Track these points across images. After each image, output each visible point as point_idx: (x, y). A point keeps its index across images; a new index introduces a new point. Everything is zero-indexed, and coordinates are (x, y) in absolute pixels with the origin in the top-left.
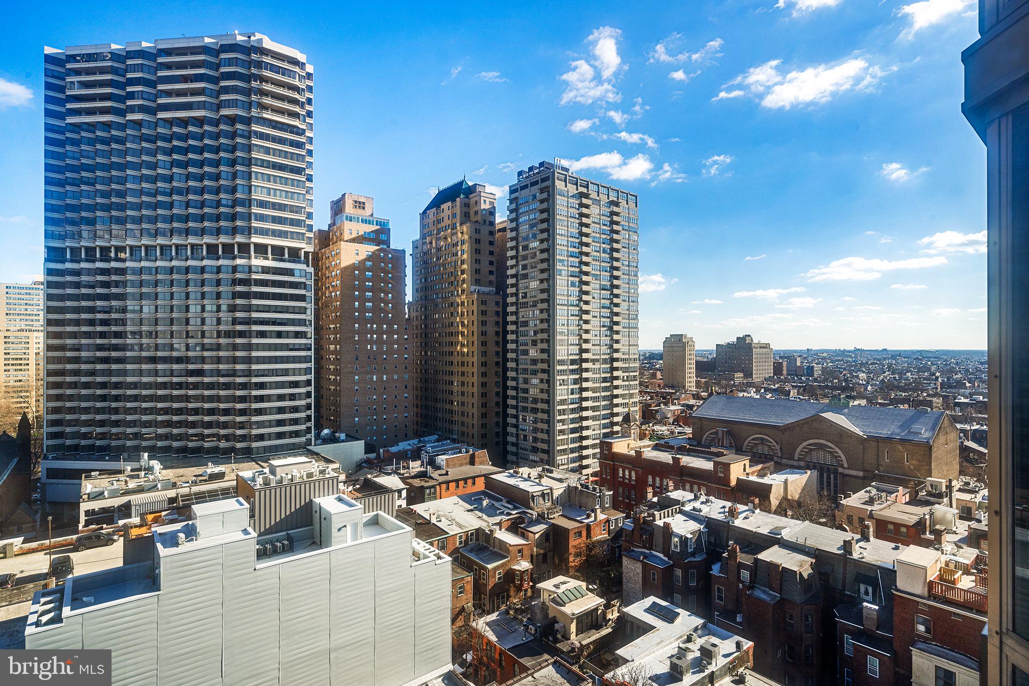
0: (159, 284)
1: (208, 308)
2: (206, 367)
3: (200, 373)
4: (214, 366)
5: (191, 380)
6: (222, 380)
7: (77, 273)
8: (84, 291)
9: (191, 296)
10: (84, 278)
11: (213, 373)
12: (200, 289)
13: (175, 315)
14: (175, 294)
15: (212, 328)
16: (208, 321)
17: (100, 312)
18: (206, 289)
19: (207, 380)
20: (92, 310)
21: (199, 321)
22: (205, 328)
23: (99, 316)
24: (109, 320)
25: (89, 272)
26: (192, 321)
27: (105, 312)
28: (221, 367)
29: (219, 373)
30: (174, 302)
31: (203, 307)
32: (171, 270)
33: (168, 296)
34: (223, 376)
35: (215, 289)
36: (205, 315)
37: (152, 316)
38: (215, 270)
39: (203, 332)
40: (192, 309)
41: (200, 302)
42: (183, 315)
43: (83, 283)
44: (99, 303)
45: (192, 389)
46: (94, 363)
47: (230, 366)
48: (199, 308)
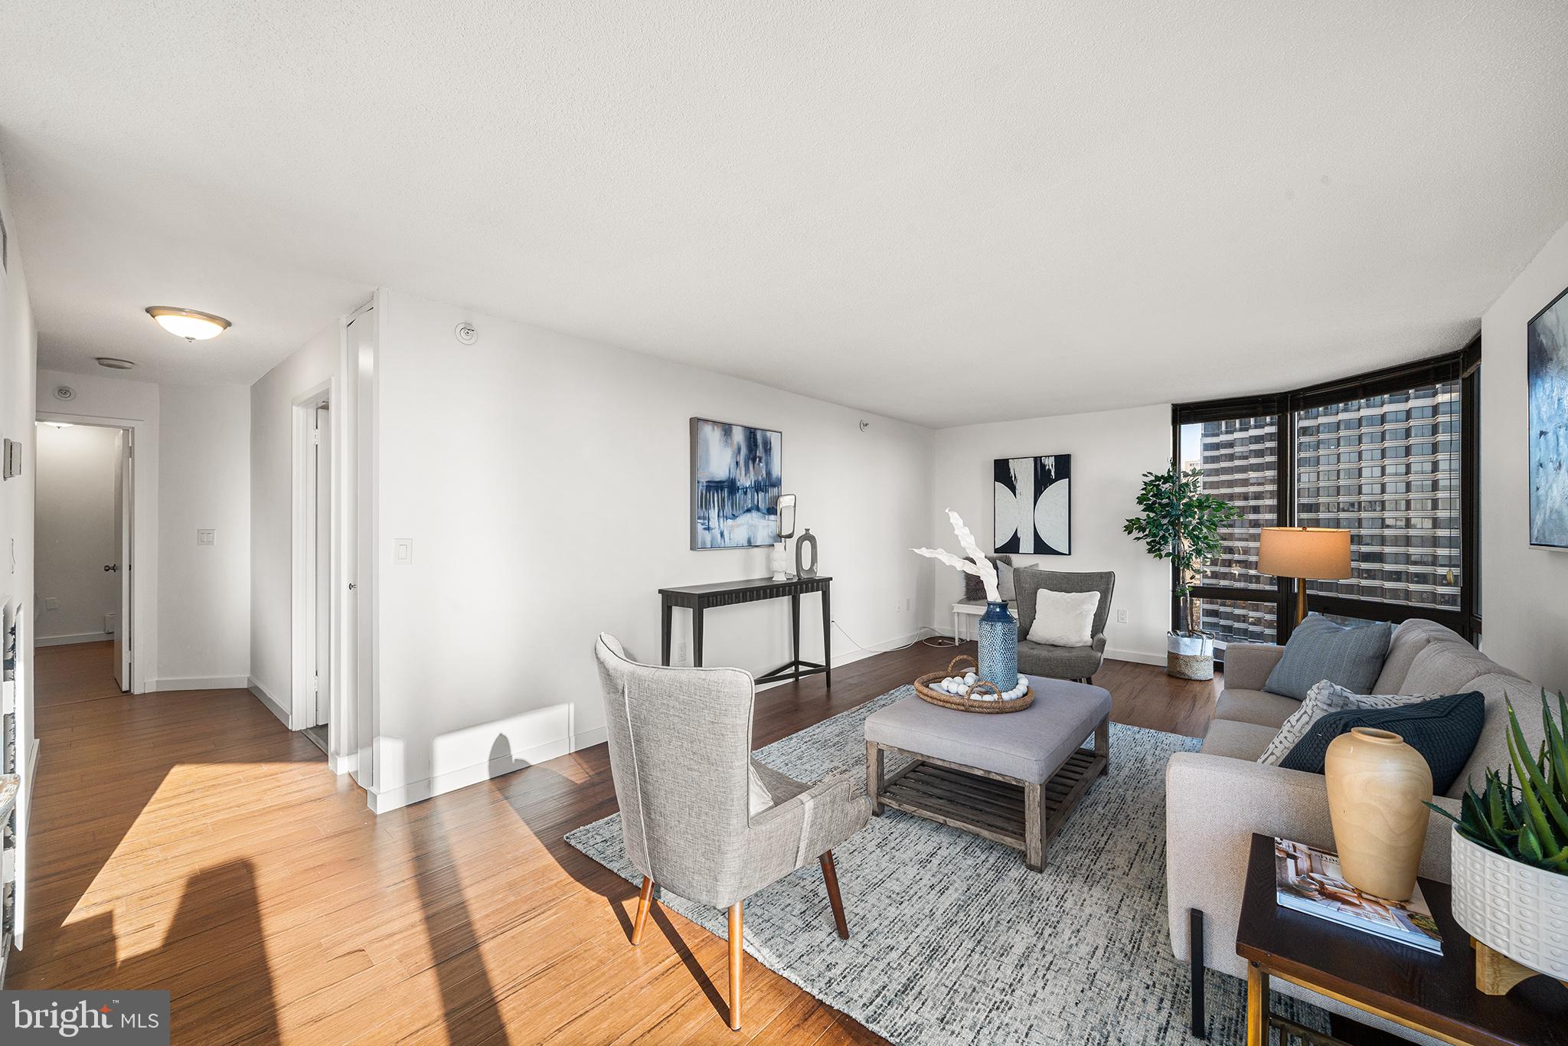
0: (1321, 446)
1: (1389, 470)
2: (1387, 550)
3: (1379, 557)
4: (1401, 550)
5: (1364, 566)
6: (1413, 569)
7: (1231, 445)
8: (1237, 463)
9: (1364, 457)
10: (1238, 449)
11: (1396, 558)
12: (1378, 446)
13: (1342, 483)
14: (1341, 455)
15: (1397, 497)
16: (1389, 488)
17: (1253, 484)
18: (1387, 444)
19: (1388, 567)
20: (1245, 483)
21: (1377, 489)
22: (1386, 497)
23: (1252, 489)
24: (1263, 492)
25: (1243, 442)
26: (1365, 489)
27: (1259, 484)
28: (1412, 550)
29: (1408, 559)
30: (1342, 466)
31: (1383, 468)
32: (1338, 426)
33: (1334, 459)
34: (1415, 563)
35: (1403, 443)
36: (1386, 479)
37: (1312, 485)
38: (1403, 416)
39: (1383, 503)
40: (1366, 473)
41: (1379, 463)
42: (1355, 482)
43: (1236, 454)
44: (1252, 475)
45: (1366, 578)
46: (1247, 540)
47: (1429, 550)
48: (1377, 471)
